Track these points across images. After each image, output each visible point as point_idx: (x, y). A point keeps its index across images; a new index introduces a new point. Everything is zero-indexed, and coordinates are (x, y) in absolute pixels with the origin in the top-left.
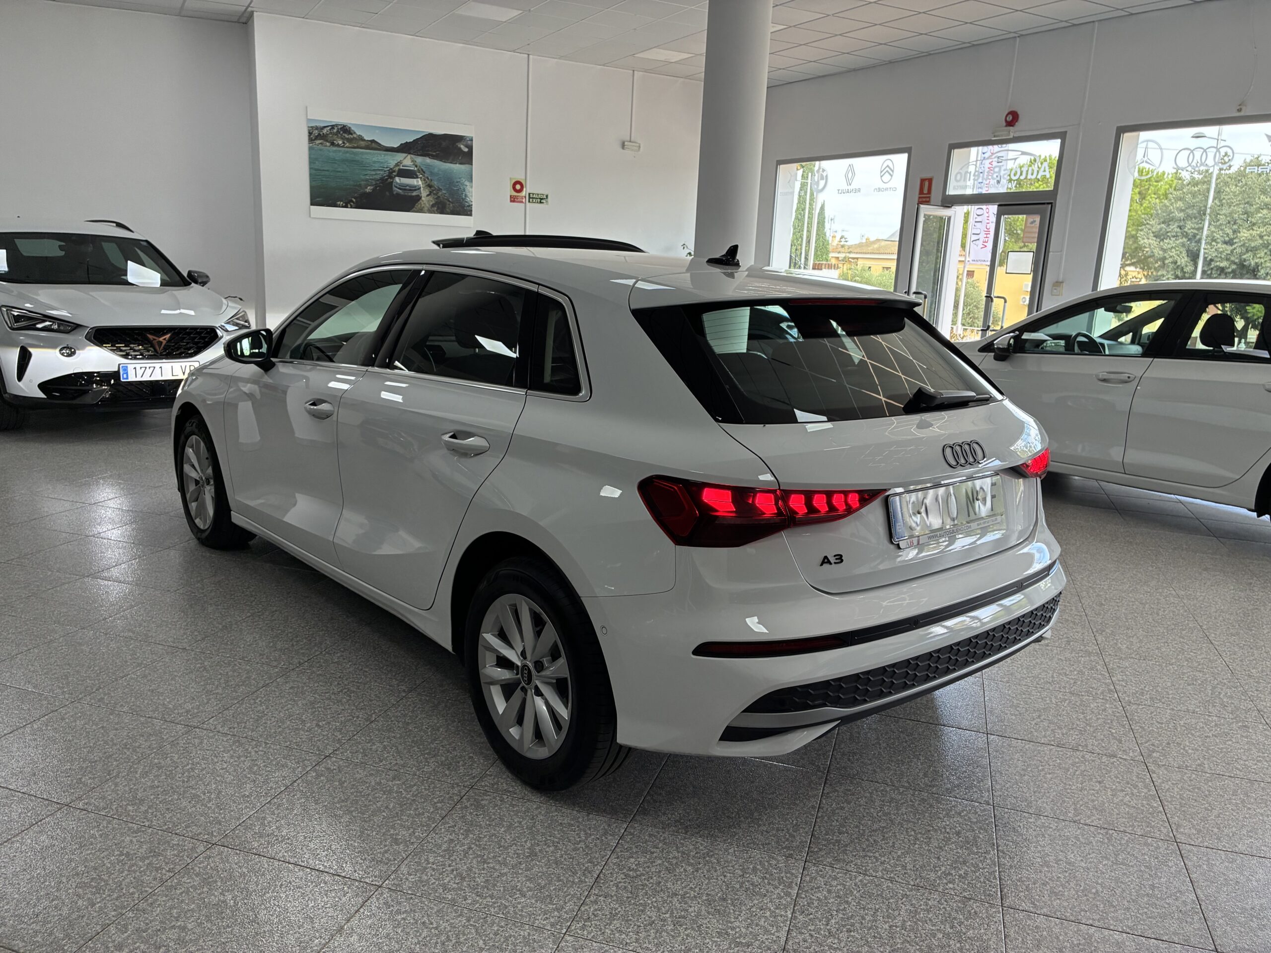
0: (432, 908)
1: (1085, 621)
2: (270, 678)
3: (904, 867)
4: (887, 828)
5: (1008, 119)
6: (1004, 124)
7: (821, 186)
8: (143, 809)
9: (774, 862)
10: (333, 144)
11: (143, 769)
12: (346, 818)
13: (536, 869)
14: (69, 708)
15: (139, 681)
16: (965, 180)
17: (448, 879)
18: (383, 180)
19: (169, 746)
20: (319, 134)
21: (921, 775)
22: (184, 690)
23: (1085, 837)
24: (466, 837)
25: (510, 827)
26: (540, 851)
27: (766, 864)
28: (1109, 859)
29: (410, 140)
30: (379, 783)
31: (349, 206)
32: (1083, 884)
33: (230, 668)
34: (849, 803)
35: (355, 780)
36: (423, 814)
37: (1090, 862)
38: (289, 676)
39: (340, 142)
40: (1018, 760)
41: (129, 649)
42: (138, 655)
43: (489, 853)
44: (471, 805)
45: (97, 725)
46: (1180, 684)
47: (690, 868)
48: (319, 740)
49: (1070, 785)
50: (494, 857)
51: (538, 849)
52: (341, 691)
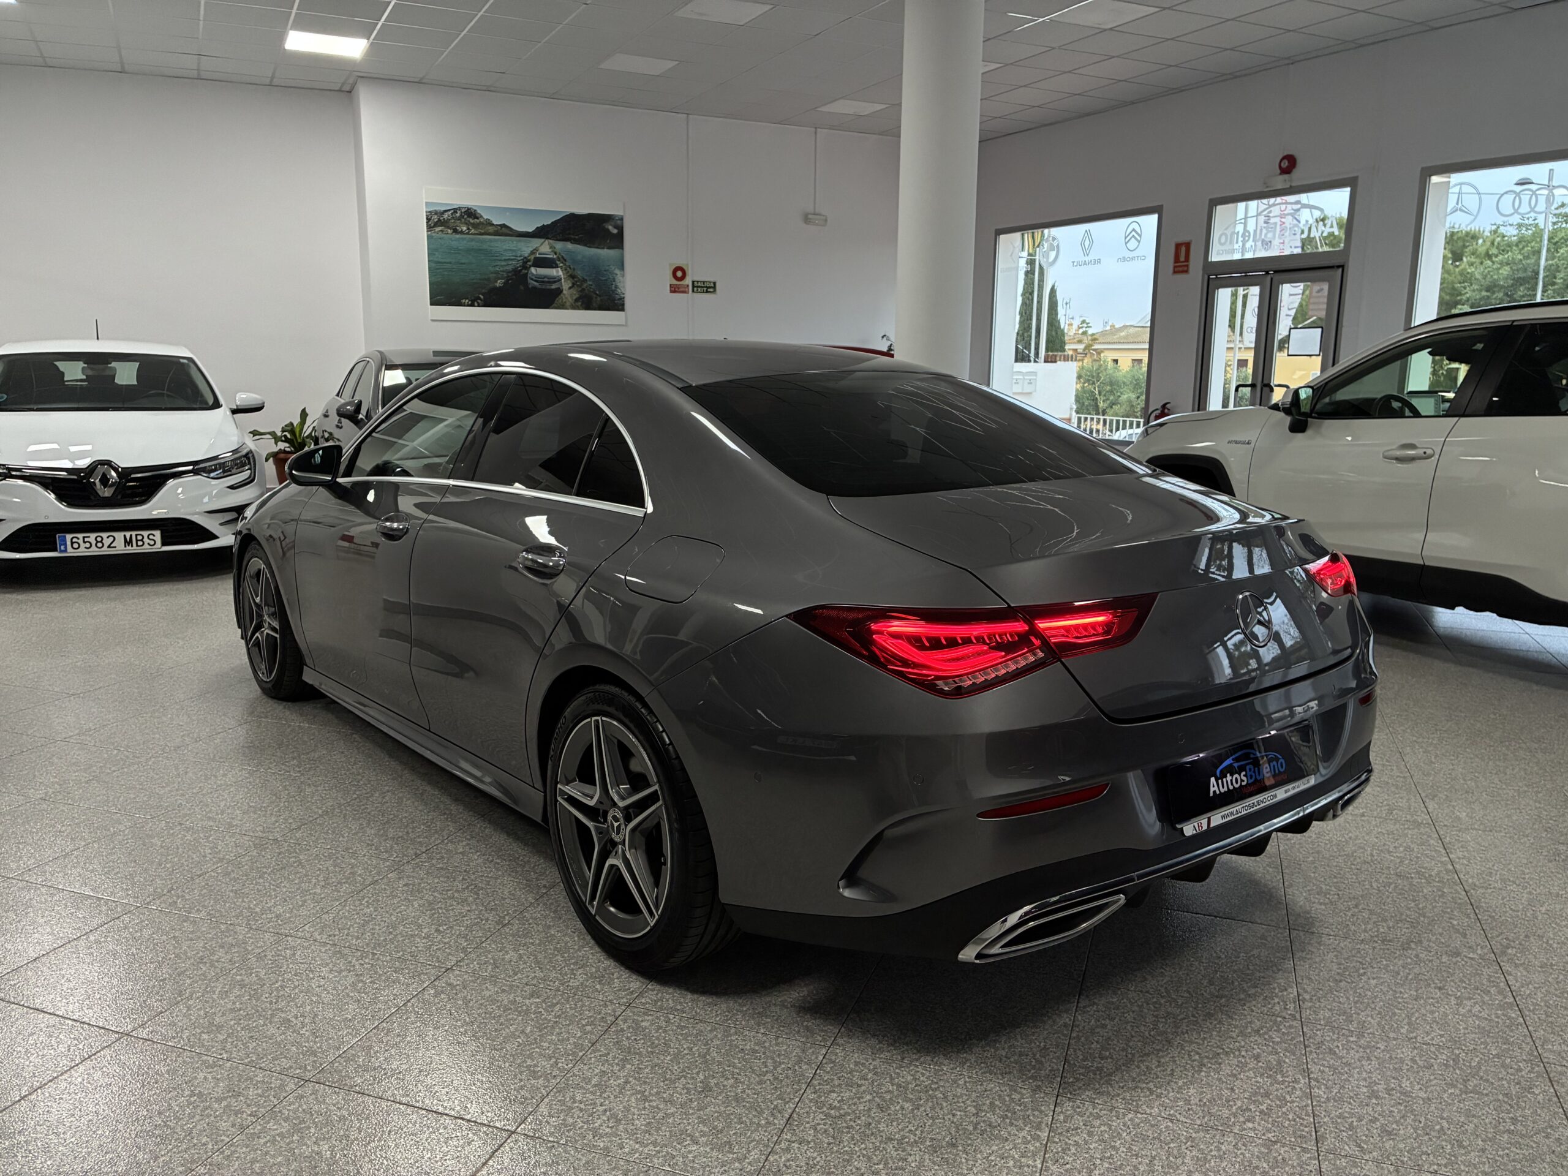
0: (580, 1160)
1: (1410, 784)
2: (378, 873)
3: (1188, 1102)
4: (1163, 1051)
5: (1282, 165)
6: (1279, 171)
7: (1051, 259)
8: (221, 1037)
9: (1016, 1096)
10: (455, 231)
11: (223, 988)
12: (473, 1046)
13: (711, 1109)
14: (134, 914)
15: (220, 881)
16: (1231, 242)
17: (599, 1122)
18: (516, 272)
19: (255, 959)
20: (439, 220)
21: (1205, 982)
22: (275, 890)
23: (1423, 1058)
24: (623, 1067)
25: (677, 1056)
26: (716, 1085)
27: (1007, 1099)
28: (1455, 1086)
29: (548, 222)
30: (514, 1002)
31: (476, 304)
32: (1423, 1120)
33: (331, 862)
34: (1112, 1019)
35: (483, 998)
36: (568, 1039)
37: (1432, 1092)
38: (403, 871)
39: (464, 229)
40: (1332, 962)
41: (208, 842)
42: (220, 848)
43: (652, 1088)
44: (629, 1027)
45: (167, 934)
46: (1539, 861)
47: (907, 1105)
48: (439, 949)
49: (1401, 992)
50: (658, 1093)
51: (713, 1082)
52: (467, 888)
